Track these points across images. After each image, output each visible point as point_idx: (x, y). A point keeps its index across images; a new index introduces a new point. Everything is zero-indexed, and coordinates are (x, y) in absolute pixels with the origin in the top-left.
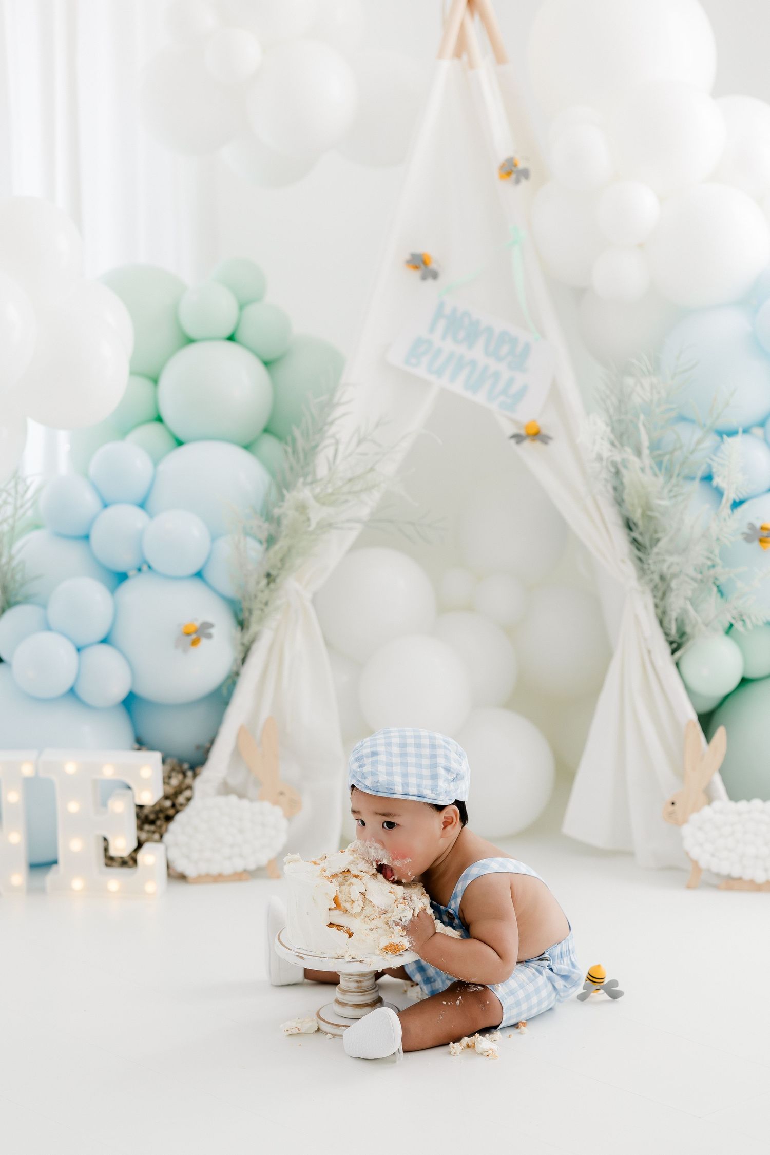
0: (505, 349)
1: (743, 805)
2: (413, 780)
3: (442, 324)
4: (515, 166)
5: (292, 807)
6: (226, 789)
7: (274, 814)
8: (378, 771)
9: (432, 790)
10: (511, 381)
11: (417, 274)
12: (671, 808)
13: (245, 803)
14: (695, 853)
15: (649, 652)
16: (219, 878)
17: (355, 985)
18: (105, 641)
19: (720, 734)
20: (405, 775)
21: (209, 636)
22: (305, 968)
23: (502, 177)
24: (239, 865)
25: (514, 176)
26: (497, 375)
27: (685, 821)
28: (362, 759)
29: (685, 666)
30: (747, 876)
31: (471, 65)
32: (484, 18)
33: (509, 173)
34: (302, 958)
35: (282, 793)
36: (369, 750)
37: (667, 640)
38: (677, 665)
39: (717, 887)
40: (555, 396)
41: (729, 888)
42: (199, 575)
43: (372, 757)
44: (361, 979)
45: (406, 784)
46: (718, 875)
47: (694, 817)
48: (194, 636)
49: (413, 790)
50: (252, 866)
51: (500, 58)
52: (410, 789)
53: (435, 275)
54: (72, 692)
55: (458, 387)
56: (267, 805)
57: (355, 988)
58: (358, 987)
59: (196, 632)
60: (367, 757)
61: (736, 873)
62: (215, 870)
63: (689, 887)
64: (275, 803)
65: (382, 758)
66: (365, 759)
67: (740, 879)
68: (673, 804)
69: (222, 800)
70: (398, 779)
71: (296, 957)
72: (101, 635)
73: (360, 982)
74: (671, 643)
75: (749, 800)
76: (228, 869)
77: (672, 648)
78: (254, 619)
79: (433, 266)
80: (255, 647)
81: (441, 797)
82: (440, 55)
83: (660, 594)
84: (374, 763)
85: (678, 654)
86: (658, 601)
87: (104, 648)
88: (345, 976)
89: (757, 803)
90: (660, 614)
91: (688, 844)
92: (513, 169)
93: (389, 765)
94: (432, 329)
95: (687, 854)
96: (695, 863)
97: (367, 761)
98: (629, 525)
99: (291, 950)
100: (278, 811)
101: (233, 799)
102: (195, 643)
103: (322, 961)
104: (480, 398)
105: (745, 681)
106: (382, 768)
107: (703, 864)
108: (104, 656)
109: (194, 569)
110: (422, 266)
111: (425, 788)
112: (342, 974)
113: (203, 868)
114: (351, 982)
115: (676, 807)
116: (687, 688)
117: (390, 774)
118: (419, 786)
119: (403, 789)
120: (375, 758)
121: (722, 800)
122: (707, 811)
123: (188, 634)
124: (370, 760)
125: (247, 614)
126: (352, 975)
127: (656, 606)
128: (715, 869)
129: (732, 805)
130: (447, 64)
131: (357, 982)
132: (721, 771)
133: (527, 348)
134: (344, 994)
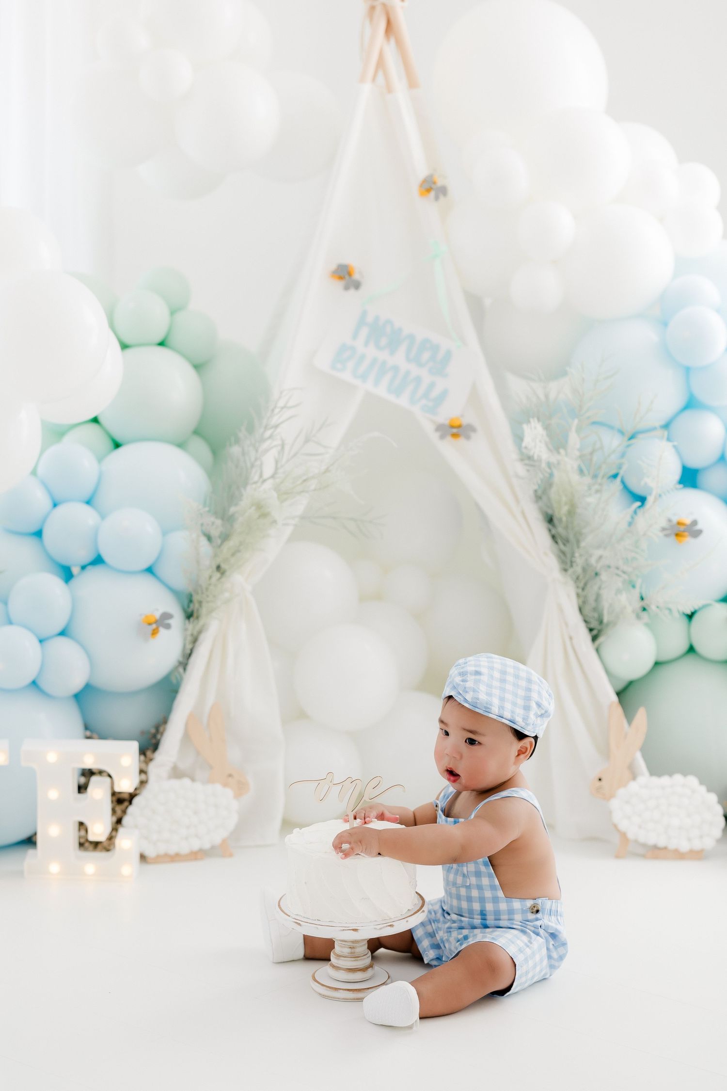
0: (426, 356)
1: (665, 780)
2: (508, 706)
3: (364, 332)
4: (434, 183)
5: (240, 788)
6: (176, 773)
7: (225, 795)
8: (479, 689)
9: (524, 719)
10: (432, 385)
11: (340, 284)
12: (598, 784)
13: (198, 786)
14: (623, 825)
15: (571, 638)
16: (175, 858)
17: (349, 950)
18: (63, 633)
19: (641, 715)
20: (502, 699)
21: (168, 627)
22: (304, 935)
23: (422, 194)
24: (196, 845)
25: (433, 194)
26: (418, 380)
27: (612, 796)
28: (466, 674)
29: (604, 651)
30: (672, 846)
31: (389, 89)
32: (400, 44)
33: (429, 190)
34: (299, 924)
35: (230, 776)
36: (473, 669)
37: (587, 627)
38: (597, 650)
39: (643, 856)
40: (475, 397)
41: (656, 857)
42: (150, 570)
43: (475, 675)
44: (355, 945)
45: (501, 707)
46: (644, 845)
47: (621, 792)
48: (154, 626)
49: (508, 715)
50: (207, 846)
51: (412, 83)
52: (505, 712)
53: (357, 285)
54: (34, 683)
55: (381, 391)
56: (218, 787)
57: (348, 953)
58: (351, 953)
59: (156, 622)
60: (471, 674)
61: (661, 843)
62: (172, 850)
63: (618, 856)
64: (225, 785)
65: (484, 678)
66: (469, 675)
67: (665, 848)
68: (600, 780)
69: (175, 783)
70: (496, 702)
71: (294, 923)
72: (59, 629)
73: (354, 948)
74: (591, 630)
75: (671, 774)
76: (185, 849)
77: (592, 634)
78: (204, 611)
79: (356, 276)
80: (202, 637)
81: (529, 727)
82: (362, 80)
83: (581, 585)
84: (477, 682)
85: (598, 642)
86: (580, 591)
87: (62, 640)
88: (339, 942)
89: (678, 778)
90: (581, 603)
91: (617, 817)
92: (433, 186)
93: (489, 686)
94: (355, 336)
95: (615, 826)
96: (623, 835)
97: (471, 678)
98: (550, 520)
99: (289, 916)
100: (229, 792)
101: (186, 781)
102: (155, 633)
103: (317, 928)
104: (403, 401)
105: (657, 664)
106: (482, 688)
107: (631, 836)
108: (64, 647)
109: (146, 565)
110: (347, 277)
111: (518, 716)
112: (337, 940)
113: (162, 849)
114: (345, 947)
115: (603, 783)
116: (607, 671)
117: (489, 694)
118: (513, 712)
119: (498, 712)
120: (478, 677)
121: (645, 777)
122: (633, 786)
123: (150, 624)
124: (473, 677)
125: (197, 605)
126: (345, 941)
127: (578, 595)
128: (642, 840)
129: (655, 780)
130: (367, 88)
131: (350, 947)
132: (644, 750)
133: (448, 355)
134: (339, 959)
